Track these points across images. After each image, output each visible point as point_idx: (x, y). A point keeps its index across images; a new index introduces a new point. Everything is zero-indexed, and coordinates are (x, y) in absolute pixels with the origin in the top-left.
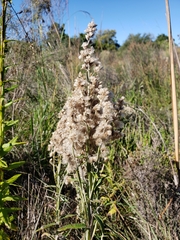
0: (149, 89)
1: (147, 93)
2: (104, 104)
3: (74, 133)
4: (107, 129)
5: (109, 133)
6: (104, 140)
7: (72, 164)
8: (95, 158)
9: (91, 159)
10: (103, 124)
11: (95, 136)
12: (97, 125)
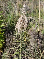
0: (37, 12)
1: (36, 14)
2: (26, 21)
3: (20, 25)
4: (26, 25)
5: (26, 26)
6: (25, 27)
7: (20, 31)
8: (24, 30)
9: (23, 30)
10: (26, 24)
11: (24, 26)
12: (24, 24)
